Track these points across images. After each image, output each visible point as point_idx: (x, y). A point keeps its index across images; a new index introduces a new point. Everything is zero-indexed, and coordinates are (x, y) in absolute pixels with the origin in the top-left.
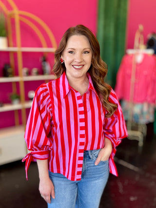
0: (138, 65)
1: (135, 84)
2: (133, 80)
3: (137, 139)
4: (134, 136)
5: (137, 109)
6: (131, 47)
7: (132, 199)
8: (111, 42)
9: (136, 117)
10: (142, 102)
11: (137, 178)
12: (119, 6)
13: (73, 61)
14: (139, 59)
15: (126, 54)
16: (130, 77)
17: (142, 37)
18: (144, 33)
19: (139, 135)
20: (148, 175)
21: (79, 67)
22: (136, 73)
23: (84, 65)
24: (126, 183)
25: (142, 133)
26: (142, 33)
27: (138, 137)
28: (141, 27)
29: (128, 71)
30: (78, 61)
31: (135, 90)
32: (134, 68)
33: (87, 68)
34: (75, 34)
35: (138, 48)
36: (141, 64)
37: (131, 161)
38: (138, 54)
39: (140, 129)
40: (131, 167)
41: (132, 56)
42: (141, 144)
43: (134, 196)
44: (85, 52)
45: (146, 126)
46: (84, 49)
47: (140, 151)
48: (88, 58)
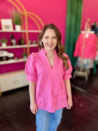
0: (86, 39)
1: (85, 49)
2: (84, 47)
3: (84, 76)
4: (83, 75)
5: (85, 61)
6: (83, 30)
7: (81, 105)
8: (73, 27)
9: (84, 65)
10: (88, 58)
11: (84, 95)
12: (77, 8)
13: (48, 42)
14: (87, 36)
15: (81, 33)
16: (82, 45)
17: (89, 24)
18: (90, 23)
19: (86, 74)
20: (89, 94)
21: (51, 46)
22: (85, 43)
23: (53, 45)
24: (78, 98)
25: (88, 73)
26: (89, 22)
27: (85, 75)
28: (88, 20)
29: (81, 42)
30: (50, 42)
31: (84, 52)
32: (84, 40)
33: (55, 46)
34: (49, 28)
35: (87, 30)
36: (88, 39)
37: (81, 87)
38: (86, 33)
39: (87, 71)
40: (81, 90)
41: (84, 34)
42: (87, 79)
43: (82, 104)
44: (54, 38)
45: (90, 70)
46: (53, 36)
47: (86, 82)
48: (55, 41)
